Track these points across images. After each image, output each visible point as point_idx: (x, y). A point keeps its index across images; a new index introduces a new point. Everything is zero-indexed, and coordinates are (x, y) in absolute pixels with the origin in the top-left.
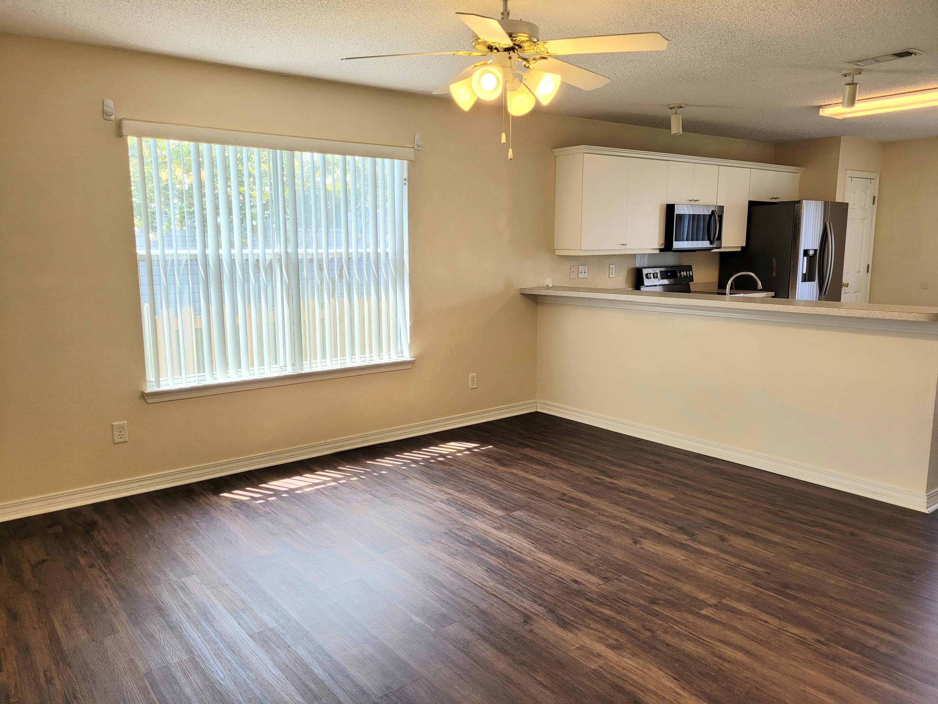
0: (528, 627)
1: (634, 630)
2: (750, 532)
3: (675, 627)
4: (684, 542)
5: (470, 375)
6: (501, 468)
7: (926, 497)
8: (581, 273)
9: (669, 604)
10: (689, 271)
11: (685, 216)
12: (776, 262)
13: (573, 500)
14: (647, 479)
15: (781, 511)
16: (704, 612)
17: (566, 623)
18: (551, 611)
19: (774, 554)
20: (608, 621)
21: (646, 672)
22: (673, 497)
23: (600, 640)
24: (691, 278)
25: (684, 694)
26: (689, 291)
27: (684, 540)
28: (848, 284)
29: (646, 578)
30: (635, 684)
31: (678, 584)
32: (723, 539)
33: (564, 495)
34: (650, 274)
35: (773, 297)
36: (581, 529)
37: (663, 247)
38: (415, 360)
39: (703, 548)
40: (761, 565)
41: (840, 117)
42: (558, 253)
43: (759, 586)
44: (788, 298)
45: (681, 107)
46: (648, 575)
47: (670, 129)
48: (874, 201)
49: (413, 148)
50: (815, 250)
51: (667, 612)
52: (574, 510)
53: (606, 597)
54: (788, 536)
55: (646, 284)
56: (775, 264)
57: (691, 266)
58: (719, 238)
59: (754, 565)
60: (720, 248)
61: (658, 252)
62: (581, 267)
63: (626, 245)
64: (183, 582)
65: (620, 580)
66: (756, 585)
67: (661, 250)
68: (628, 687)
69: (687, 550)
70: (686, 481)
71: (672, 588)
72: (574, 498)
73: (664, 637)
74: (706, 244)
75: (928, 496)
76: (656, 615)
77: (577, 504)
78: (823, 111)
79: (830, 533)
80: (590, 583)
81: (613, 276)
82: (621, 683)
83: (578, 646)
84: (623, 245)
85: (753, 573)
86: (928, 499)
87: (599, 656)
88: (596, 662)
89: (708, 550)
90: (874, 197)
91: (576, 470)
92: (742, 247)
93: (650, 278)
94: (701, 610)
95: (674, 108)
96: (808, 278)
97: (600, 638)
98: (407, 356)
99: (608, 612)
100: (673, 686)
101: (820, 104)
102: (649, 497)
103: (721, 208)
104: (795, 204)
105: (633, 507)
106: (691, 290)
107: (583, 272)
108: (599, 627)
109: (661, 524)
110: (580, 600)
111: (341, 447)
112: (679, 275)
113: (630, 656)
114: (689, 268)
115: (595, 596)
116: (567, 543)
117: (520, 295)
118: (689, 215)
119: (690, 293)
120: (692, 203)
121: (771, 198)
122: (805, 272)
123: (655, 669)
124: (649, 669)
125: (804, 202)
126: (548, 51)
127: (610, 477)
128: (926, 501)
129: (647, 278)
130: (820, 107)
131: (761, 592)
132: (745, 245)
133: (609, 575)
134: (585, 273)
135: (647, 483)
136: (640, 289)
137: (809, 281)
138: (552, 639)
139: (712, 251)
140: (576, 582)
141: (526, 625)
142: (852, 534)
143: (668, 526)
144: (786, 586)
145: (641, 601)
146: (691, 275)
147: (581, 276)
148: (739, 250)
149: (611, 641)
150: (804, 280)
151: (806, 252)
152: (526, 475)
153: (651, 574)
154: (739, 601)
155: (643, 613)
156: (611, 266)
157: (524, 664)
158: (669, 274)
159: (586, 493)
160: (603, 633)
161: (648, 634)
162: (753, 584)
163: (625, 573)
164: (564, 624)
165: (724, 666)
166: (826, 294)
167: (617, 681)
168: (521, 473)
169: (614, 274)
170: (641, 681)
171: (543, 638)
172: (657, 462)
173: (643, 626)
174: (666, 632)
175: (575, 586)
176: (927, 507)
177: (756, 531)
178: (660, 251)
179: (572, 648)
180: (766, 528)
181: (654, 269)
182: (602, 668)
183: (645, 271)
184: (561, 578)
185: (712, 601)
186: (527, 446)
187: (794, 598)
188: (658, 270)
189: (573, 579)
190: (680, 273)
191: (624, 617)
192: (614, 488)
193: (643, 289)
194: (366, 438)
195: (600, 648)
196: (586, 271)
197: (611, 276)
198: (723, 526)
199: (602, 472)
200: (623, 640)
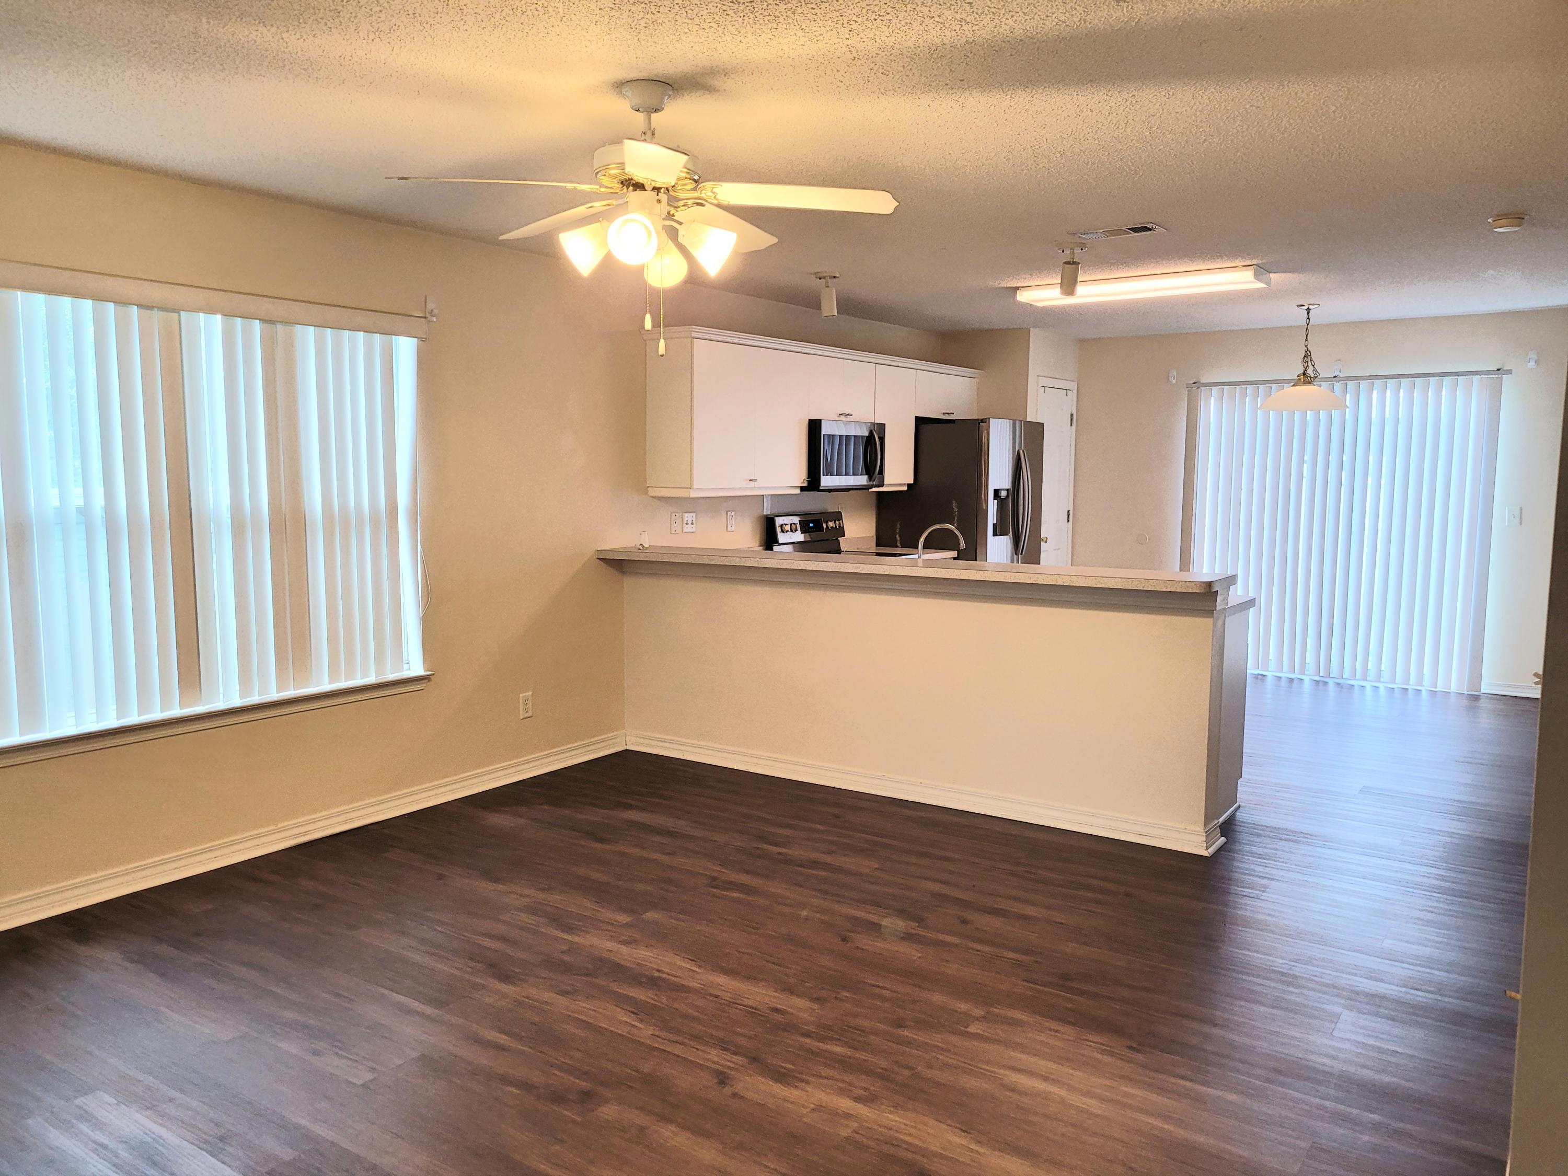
0: (727, 1090)
1: (886, 1070)
2: (996, 906)
3: (941, 1057)
4: (914, 932)
5: (521, 695)
6: (598, 846)
7: (1205, 834)
8: (687, 524)
9: (920, 1024)
10: (839, 520)
11: (836, 437)
12: (957, 508)
13: (731, 885)
14: (832, 843)
15: (1028, 872)
16: (972, 1029)
17: (785, 1075)
18: (754, 1059)
19: (1037, 935)
20: (843, 1064)
21: (921, 1128)
22: (876, 866)
23: (842, 1092)
24: (841, 532)
25: (982, 1150)
26: (839, 551)
27: (912, 928)
28: (1047, 538)
29: (877, 990)
30: (910, 1147)
31: (925, 995)
32: (964, 922)
33: (714, 879)
34: (786, 525)
35: (955, 559)
36: (758, 929)
37: (805, 484)
38: (433, 675)
39: (941, 937)
40: (1026, 952)
41: (1040, 304)
42: (652, 492)
43: (1032, 983)
44: (976, 560)
45: (834, 277)
46: (878, 986)
47: (820, 308)
48: (1072, 420)
49: (425, 318)
50: (1008, 490)
51: (922, 1037)
52: (738, 901)
53: (829, 1028)
54: (1049, 908)
55: (781, 541)
56: (956, 509)
57: (841, 512)
58: (881, 471)
59: (1016, 952)
60: (882, 486)
61: (798, 491)
62: (686, 515)
63: (755, 481)
64: (79, 1107)
65: (841, 1000)
66: (1028, 982)
67: (803, 489)
68: (902, 1154)
69: (921, 942)
70: (887, 841)
71: (918, 1001)
72: (731, 883)
73: (929, 1073)
74: (862, 480)
75: (1206, 832)
76: (909, 1043)
77: (741, 892)
78: (1021, 295)
79: (1100, 897)
80: (799, 1009)
81: (733, 528)
82: (892, 1151)
83: (812, 1106)
84: (750, 480)
85: (1019, 964)
86: (1206, 836)
87: (848, 1116)
88: (847, 1126)
89: (949, 939)
90: (1072, 415)
91: (720, 838)
92: (909, 485)
93: (787, 531)
94: (966, 1028)
95: (824, 278)
96: (999, 531)
97: (841, 1089)
98: (416, 668)
99: (838, 1049)
100: (964, 1142)
101: (1018, 286)
102: (839, 870)
103: (882, 427)
104: (979, 423)
105: (823, 887)
106: (842, 549)
107: (690, 522)
108: (831, 1073)
109: (870, 908)
110: (793, 1037)
111: (305, 833)
112: (825, 526)
113: (892, 1109)
114: (838, 516)
115: (812, 1028)
116: (743, 953)
117: (597, 560)
118: (841, 436)
119: (840, 553)
120: (843, 418)
121: (944, 414)
122: (995, 522)
123: (932, 1122)
124: (925, 1124)
125: (993, 422)
126: (717, 197)
127: (776, 845)
128: (1205, 840)
129: (782, 531)
130: (1017, 288)
131: (1039, 991)
132: (912, 482)
133: (823, 994)
134: (692, 524)
135: (834, 848)
136: (772, 549)
137: (1000, 535)
138: (770, 1103)
139: (870, 490)
140: (776, 1010)
141: (724, 1087)
142: (1127, 895)
143: (882, 910)
144: (1066, 977)
145: (881, 1026)
146: (842, 525)
147: (688, 528)
148: (905, 488)
149: (860, 1092)
150: (995, 534)
151: (997, 492)
152: (644, 854)
153: (881, 984)
154: (1012, 1006)
155: (890, 1044)
156: (729, 513)
157: (740, 1146)
158: (811, 525)
159: (747, 872)
160: (844, 1081)
161: (907, 1073)
162: (1023, 980)
163: (844, 988)
164: (782, 1077)
165: (1023, 1102)
166: (1023, 554)
167: (886, 1148)
168: (636, 852)
169: (734, 525)
170: (917, 1142)
171: (758, 1104)
172: (837, 817)
173: (896, 1062)
174: (930, 1066)
175: (779, 1017)
176: (1207, 849)
177: (1003, 904)
178: (801, 491)
179: (805, 1111)
180: (1017, 899)
181: (791, 518)
182: (857, 1133)
183: (779, 521)
184: (752, 1007)
185: (978, 1012)
186: (630, 807)
187: (1082, 993)
188: (796, 520)
189: (772, 1006)
190: (827, 523)
191: (864, 1054)
192: (788, 861)
193: (776, 548)
194: (349, 816)
195: (845, 1104)
196: (694, 522)
197: (729, 529)
198: (958, 901)
199: (762, 838)
200: (876, 1086)
